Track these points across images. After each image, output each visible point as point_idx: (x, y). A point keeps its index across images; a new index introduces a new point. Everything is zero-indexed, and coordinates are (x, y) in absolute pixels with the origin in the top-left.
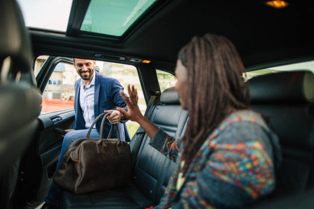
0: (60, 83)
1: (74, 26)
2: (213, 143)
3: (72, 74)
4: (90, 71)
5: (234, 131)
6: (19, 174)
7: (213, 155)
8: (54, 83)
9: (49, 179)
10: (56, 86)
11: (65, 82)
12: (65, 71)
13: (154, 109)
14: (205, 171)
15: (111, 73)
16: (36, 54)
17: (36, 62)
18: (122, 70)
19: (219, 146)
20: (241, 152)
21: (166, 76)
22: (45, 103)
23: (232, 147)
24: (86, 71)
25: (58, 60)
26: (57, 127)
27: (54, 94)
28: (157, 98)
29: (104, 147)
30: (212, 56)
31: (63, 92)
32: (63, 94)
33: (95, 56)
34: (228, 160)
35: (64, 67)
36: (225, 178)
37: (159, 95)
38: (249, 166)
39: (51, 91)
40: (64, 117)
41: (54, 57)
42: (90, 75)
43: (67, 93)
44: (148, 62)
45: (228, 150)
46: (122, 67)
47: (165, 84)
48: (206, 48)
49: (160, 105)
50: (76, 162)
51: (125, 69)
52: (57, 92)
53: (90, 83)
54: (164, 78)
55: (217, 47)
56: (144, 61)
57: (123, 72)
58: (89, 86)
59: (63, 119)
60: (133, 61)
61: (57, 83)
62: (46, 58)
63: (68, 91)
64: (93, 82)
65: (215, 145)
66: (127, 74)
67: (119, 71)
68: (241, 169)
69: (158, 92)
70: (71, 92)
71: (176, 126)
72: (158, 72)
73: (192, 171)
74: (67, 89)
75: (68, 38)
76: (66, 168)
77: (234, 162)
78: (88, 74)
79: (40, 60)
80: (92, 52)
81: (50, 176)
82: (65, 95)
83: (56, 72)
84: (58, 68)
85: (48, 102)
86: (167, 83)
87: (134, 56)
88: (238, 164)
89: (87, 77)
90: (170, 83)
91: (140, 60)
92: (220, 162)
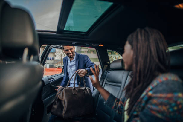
0: (53, 59)
1: (60, 28)
2: (150, 93)
3: (59, 54)
4: (73, 53)
5: (164, 86)
6: (32, 111)
7: (151, 101)
8: (50, 59)
9: (48, 114)
10: (51, 60)
11: (56, 58)
12: (56, 52)
13: (107, 73)
14: (145, 111)
15: (81, 52)
16: (41, 44)
17: (41, 48)
18: (87, 50)
19: (154, 95)
20: (170, 99)
21: (113, 53)
22: (45, 70)
23: (164, 95)
24: (71, 53)
25: (52, 46)
26: (51, 84)
27: (50, 65)
28: (108, 66)
29: (77, 91)
30: (148, 39)
31: (55, 64)
32: (55, 65)
33: (72, 43)
34: (161, 104)
35: (55, 50)
36: (159, 115)
37: (109, 65)
38: (175, 108)
39: (48, 64)
40: (55, 78)
41: (50, 45)
42: (73, 55)
43: (57, 64)
44: (102, 45)
45: (161, 98)
46: (87, 49)
47: (112, 57)
48: (145, 35)
49: (110, 70)
50: (62, 100)
51: (89, 50)
52: (51, 64)
53: (73, 59)
54: (112, 54)
55: (152, 35)
56: (100, 45)
57: (87, 51)
58: (73, 60)
59: (55, 79)
60: (94, 45)
61: (51, 59)
62: (46, 46)
63: (57, 63)
64: (75, 59)
65: (152, 94)
66: (90, 53)
67: (85, 51)
68: (171, 110)
69: (109, 63)
70: (59, 64)
71: (121, 83)
72: (108, 50)
73: (135, 111)
74: (57, 62)
75: (58, 34)
76: (57, 104)
77: (166, 105)
78: (72, 54)
79: (43, 47)
80: (71, 42)
81: (48, 112)
82: (56, 65)
83: (51, 53)
84: (52, 51)
85: (47, 70)
86: (113, 57)
87: (94, 42)
88: (168, 107)
89: (72, 56)
90: (115, 57)
91: (97, 45)
92: (156, 105)
